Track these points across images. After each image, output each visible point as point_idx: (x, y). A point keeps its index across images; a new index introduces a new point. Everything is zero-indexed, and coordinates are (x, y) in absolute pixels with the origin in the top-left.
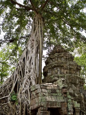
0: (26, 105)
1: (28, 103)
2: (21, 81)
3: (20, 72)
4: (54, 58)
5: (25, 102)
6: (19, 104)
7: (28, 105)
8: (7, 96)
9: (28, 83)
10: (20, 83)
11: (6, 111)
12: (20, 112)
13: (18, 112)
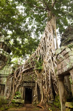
0: (51, 72)
1: (53, 71)
2: (44, 55)
3: (43, 47)
4: (67, 35)
5: (50, 70)
6: (44, 72)
7: (52, 73)
8: (34, 66)
9: (50, 54)
10: (43, 56)
11: (34, 78)
12: (45, 78)
13: (44, 79)
